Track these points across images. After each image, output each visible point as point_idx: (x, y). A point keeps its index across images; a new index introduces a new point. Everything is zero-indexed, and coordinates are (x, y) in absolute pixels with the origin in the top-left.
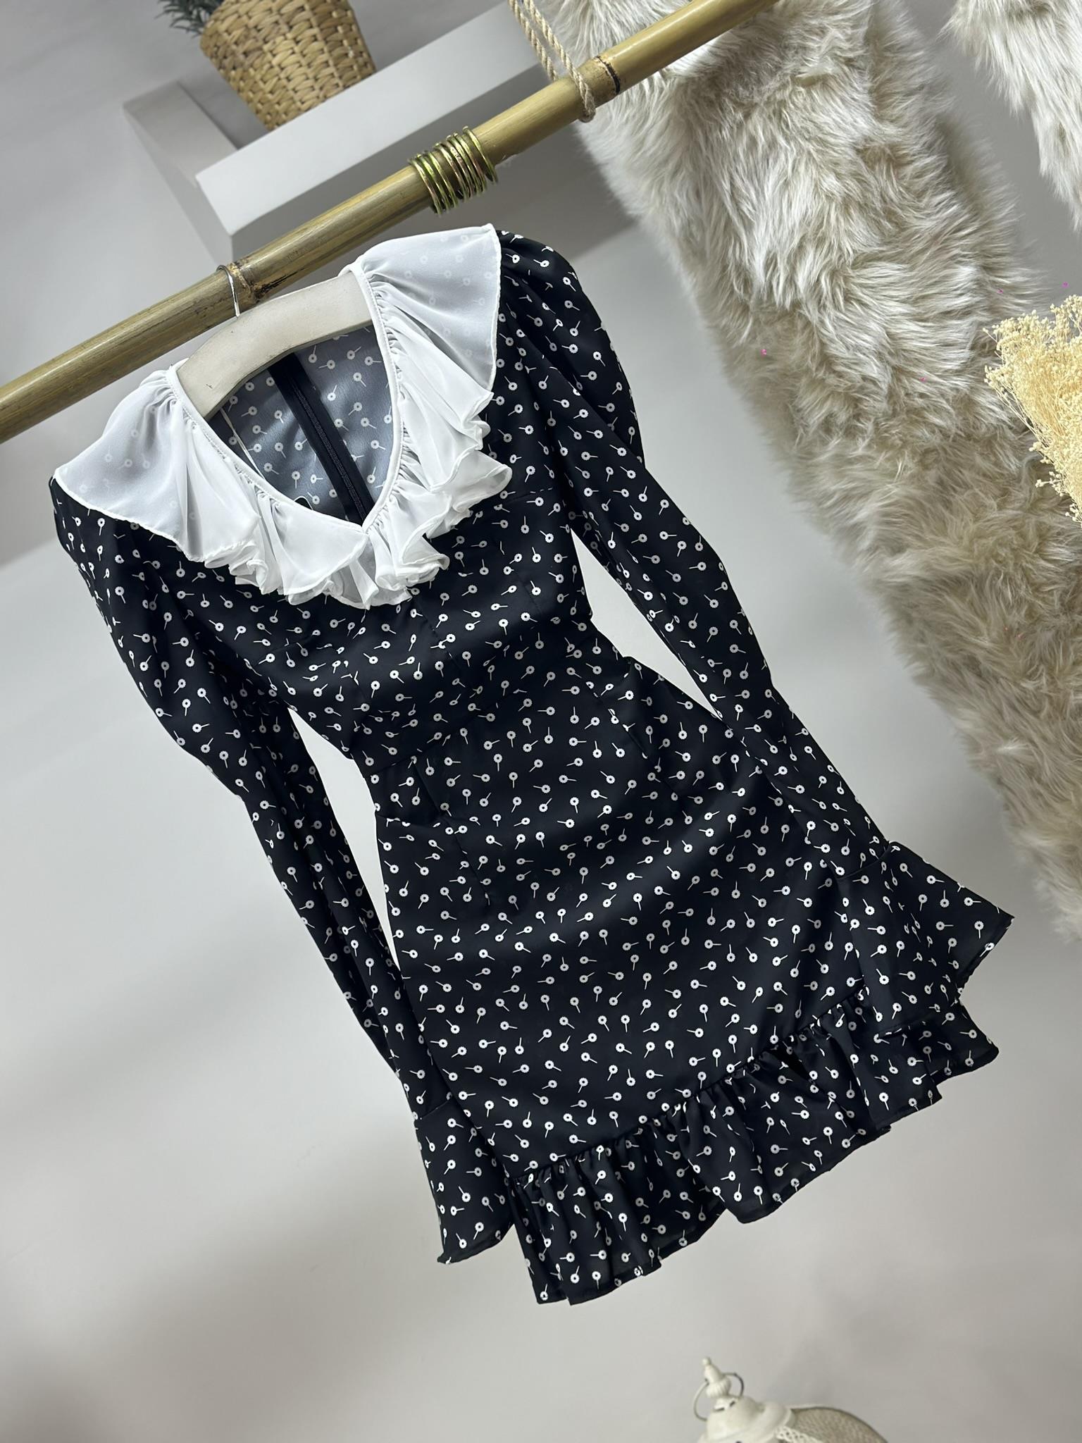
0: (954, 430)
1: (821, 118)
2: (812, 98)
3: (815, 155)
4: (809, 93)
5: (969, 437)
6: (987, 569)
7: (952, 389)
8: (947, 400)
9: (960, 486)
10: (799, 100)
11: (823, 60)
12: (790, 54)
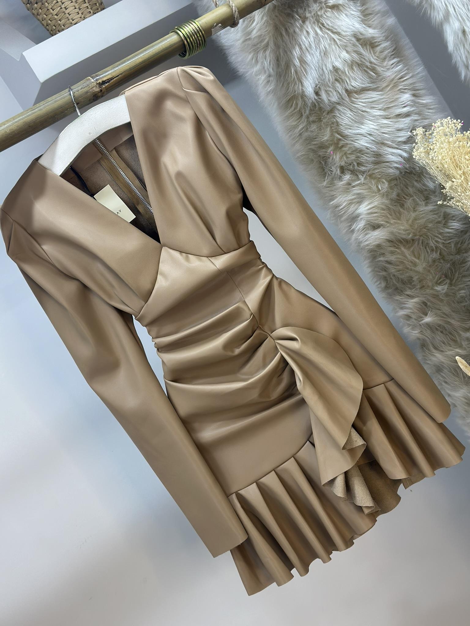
0: (404, 169)
2: (334, 14)
4: (332, 11)
5: (411, 173)
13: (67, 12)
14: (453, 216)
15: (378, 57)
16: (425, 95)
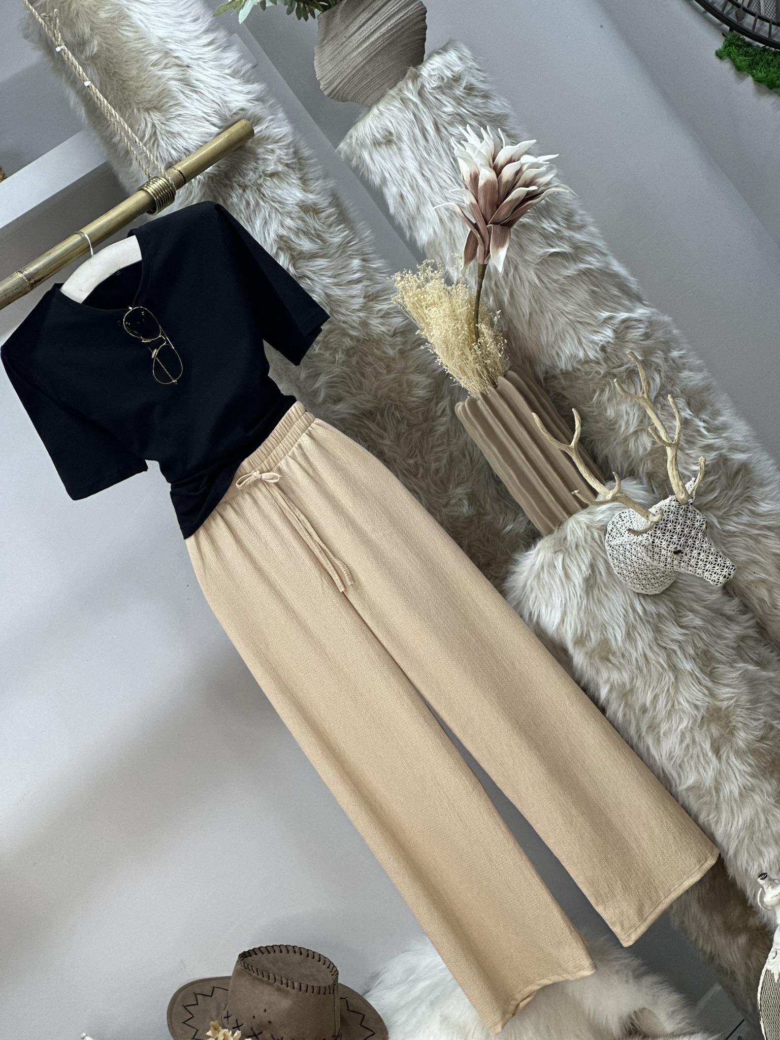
0: (362, 337)
1: (279, 192)
2: (274, 183)
3: (279, 209)
4: (272, 179)
5: (369, 340)
6: (386, 405)
7: (358, 318)
8: (357, 323)
9: (367, 364)
10: (268, 184)
11: (275, 164)
12: (260, 162)
14: (417, 384)
15: (323, 223)
16: (374, 259)
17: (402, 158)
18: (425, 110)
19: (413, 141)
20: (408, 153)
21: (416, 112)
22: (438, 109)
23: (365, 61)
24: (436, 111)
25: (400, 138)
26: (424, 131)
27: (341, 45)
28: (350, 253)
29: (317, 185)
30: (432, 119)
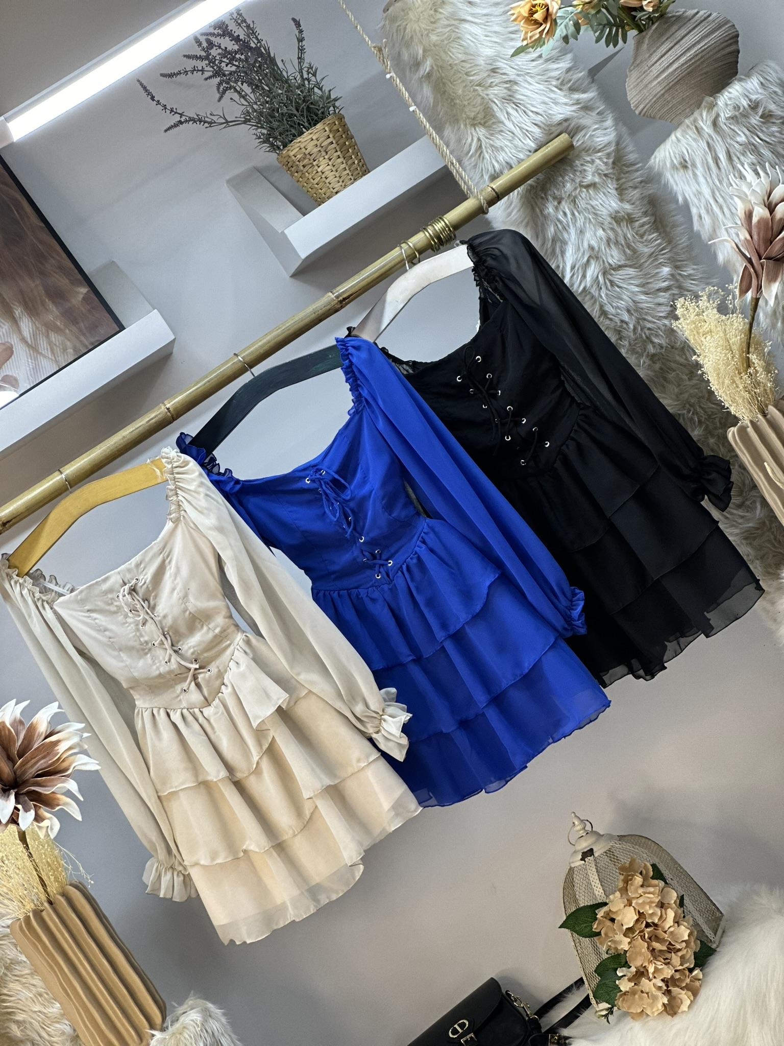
0: (665, 344)
1: (594, 203)
2: (590, 194)
3: (592, 220)
4: (588, 191)
5: (672, 347)
7: (663, 325)
8: (661, 331)
9: (669, 370)
10: (583, 195)
11: (593, 175)
12: (578, 174)
13: (327, 181)
15: (637, 234)
16: (686, 266)
17: (698, 184)
18: (718, 139)
19: (707, 169)
20: (701, 180)
21: (710, 141)
22: (731, 138)
23: (664, 90)
24: (729, 140)
25: (694, 165)
26: (716, 160)
27: (644, 73)
28: (662, 260)
29: (635, 194)
30: (725, 147)
